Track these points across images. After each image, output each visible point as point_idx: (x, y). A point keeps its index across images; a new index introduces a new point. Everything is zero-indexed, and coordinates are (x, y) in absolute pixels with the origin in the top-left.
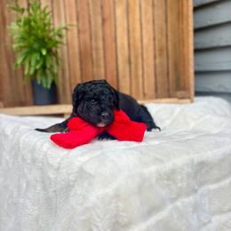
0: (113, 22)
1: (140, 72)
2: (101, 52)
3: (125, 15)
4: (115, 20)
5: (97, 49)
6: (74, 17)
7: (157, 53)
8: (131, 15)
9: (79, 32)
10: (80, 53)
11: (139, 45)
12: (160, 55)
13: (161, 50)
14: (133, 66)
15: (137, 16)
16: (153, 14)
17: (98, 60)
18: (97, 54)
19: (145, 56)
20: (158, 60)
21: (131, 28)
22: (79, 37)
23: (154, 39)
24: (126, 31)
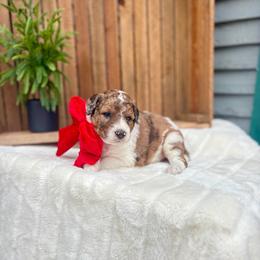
0: (117, 33)
1: (147, 92)
2: (103, 67)
3: (131, 26)
4: (119, 31)
5: (98, 63)
6: (71, 23)
7: (165, 72)
8: (137, 27)
9: (76, 41)
10: (77, 67)
11: (145, 61)
12: (168, 73)
13: (169, 68)
14: (139, 85)
15: (144, 29)
16: (161, 29)
17: (99, 76)
18: (99, 69)
19: (152, 75)
20: (165, 80)
21: (137, 42)
22: (76, 47)
23: (162, 56)
24: (132, 45)
